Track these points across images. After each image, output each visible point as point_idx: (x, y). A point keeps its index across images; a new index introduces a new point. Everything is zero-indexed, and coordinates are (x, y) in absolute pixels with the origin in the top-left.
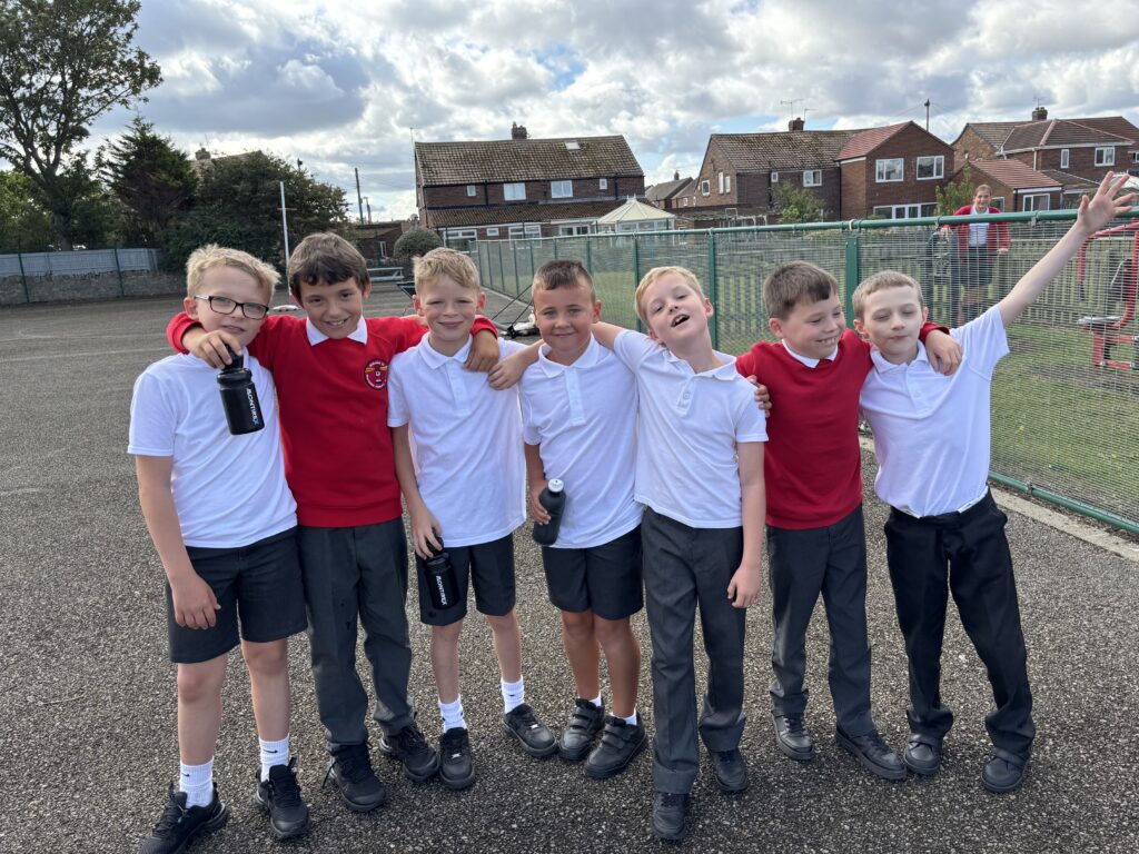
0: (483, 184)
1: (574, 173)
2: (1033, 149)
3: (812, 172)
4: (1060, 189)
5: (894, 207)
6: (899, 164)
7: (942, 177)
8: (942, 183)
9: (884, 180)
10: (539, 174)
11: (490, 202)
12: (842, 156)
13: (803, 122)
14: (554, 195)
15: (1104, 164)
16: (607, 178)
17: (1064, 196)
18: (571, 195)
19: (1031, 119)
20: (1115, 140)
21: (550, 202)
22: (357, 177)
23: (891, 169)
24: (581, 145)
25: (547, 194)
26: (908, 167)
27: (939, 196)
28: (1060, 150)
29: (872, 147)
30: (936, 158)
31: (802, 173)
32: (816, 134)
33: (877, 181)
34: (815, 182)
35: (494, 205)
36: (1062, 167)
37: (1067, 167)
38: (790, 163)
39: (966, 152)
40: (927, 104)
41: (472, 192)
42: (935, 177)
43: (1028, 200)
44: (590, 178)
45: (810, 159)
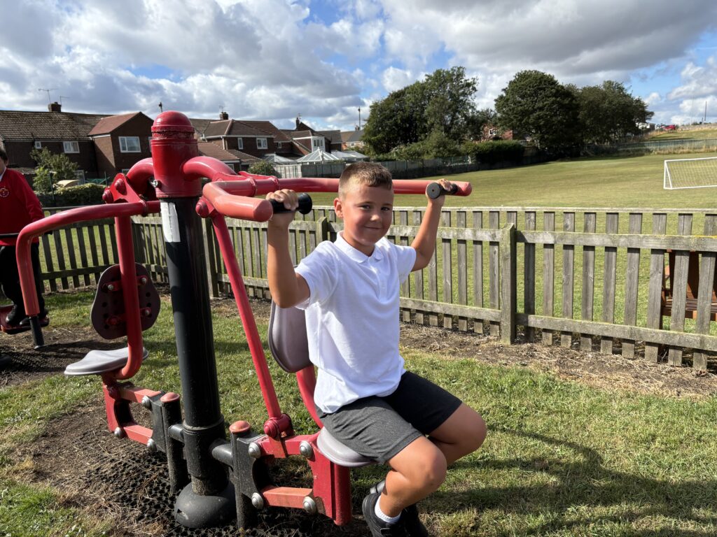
2: (221, 136)
3: (70, 143)
4: (238, 161)
6: (136, 141)
9: (127, 151)
12: (93, 133)
13: (60, 106)
15: (262, 148)
17: (242, 166)
19: (219, 119)
20: (267, 134)
23: (131, 144)
26: (143, 143)
28: (237, 138)
29: (114, 128)
31: (62, 143)
32: (72, 116)
33: (122, 151)
34: (75, 150)
36: (240, 148)
37: (242, 148)
38: (51, 135)
45: (68, 133)
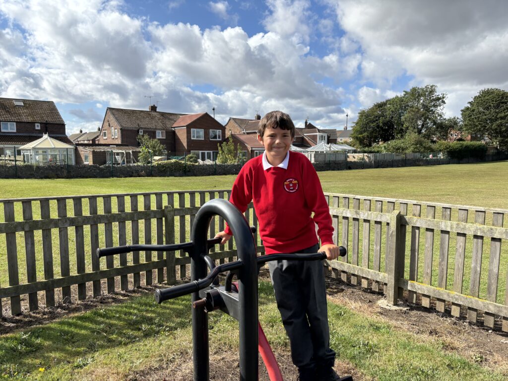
1: (17, 119)
3: (160, 131)
7: (221, 139)
8: (221, 143)
9: (195, 139)
13: (156, 107)
14: (3, 130)
16: (41, 123)
18: (15, 131)
23: (198, 134)
26: (206, 134)
27: (220, 148)
29: (189, 123)
30: (218, 131)
32: (163, 114)
33: (192, 139)
34: (162, 137)
38: (149, 126)
39: (230, 130)
40: (214, 109)
42: (218, 139)
43: (256, 153)
44: (30, 123)
45: (160, 125)
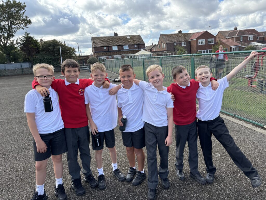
0: (107, 46)
1: (129, 44)
2: (234, 37)
3: (184, 43)
4: (240, 46)
5: (203, 50)
6: (204, 41)
7: (213, 43)
8: (214, 45)
9: (200, 44)
10: (121, 44)
11: (109, 51)
12: (191, 39)
13: (181, 31)
14: (124, 49)
15: (251, 40)
16: (136, 45)
17: (242, 47)
18: (128, 49)
19: (233, 30)
20: (253, 34)
21: (123, 50)
22: (78, 45)
23: (202, 42)
24: (130, 37)
25: (123, 49)
26: (206, 41)
27: (213, 48)
28: (240, 37)
29: (197, 37)
30: (212, 39)
31: (182, 43)
32: (185, 34)
33: (199, 44)
34: (184, 45)
35: (111, 51)
36: (241, 41)
37: (242, 41)
38: (179, 40)
39: (219, 38)
40: (210, 27)
41: (105, 48)
42: (212, 43)
43: (233, 48)
44: (133, 45)
45: (183, 39)
